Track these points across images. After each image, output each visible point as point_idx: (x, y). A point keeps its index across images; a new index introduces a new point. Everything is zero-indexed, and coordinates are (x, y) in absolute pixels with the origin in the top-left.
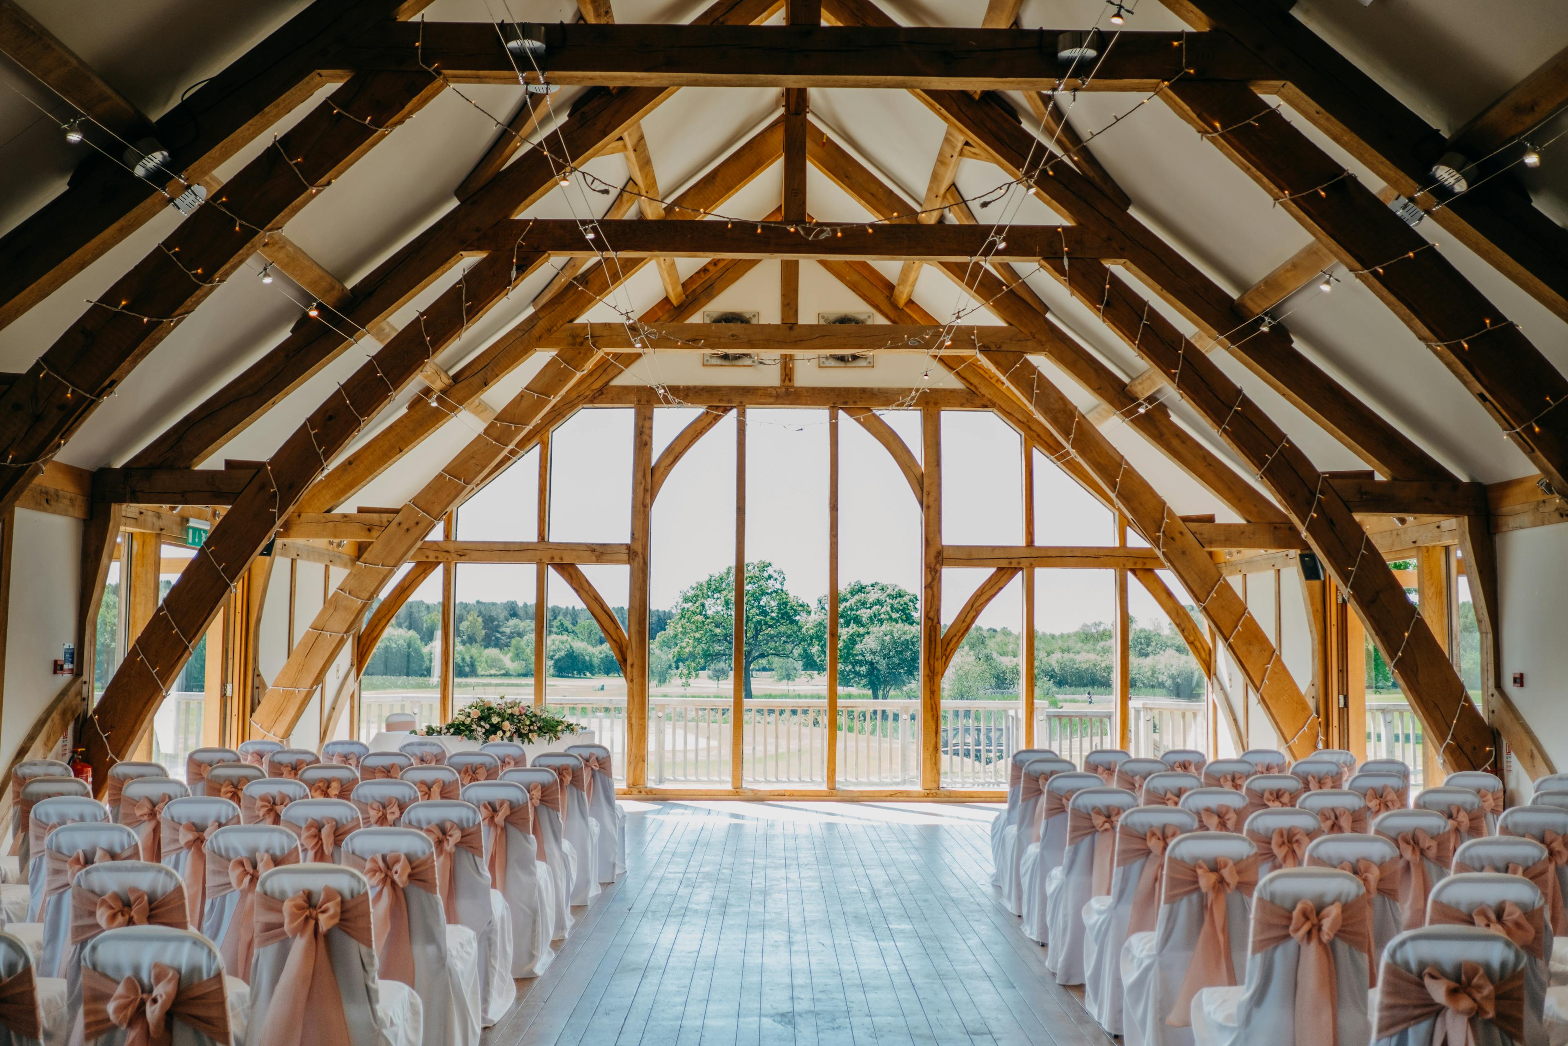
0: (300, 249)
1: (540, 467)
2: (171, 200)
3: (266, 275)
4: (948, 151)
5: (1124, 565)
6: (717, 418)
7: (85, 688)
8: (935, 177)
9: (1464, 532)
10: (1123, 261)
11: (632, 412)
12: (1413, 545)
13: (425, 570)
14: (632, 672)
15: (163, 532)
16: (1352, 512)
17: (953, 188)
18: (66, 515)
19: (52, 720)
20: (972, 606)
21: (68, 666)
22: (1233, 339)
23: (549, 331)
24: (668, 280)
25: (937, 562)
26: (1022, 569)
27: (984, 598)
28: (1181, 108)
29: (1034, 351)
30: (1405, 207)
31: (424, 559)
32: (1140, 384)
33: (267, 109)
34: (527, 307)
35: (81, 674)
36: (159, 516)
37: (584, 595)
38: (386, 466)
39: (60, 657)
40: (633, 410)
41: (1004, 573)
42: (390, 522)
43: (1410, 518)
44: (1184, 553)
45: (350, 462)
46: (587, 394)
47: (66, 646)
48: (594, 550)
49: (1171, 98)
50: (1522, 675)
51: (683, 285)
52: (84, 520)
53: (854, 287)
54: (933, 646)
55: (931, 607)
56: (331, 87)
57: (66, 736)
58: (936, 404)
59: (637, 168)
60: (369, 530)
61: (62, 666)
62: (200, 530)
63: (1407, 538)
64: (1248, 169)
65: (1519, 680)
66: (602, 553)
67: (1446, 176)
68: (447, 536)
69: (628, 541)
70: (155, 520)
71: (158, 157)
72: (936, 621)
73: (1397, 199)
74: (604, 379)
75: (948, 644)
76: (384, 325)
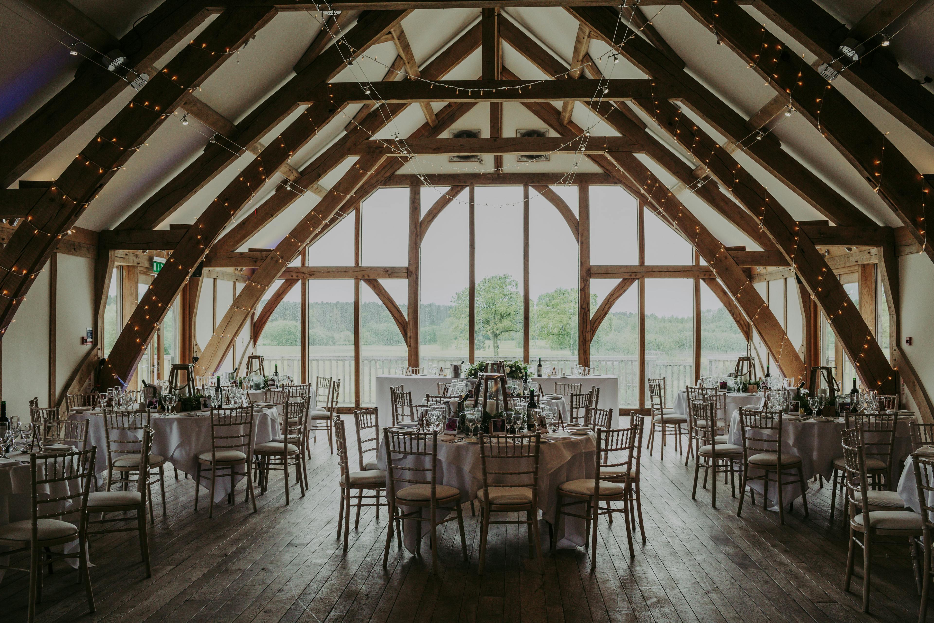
0: (206, 105)
1: (356, 223)
2: (130, 82)
3: (185, 120)
4: (582, 35)
5: (698, 276)
6: (457, 193)
7: (99, 352)
8: (576, 50)
9: (881, 256)
10: (681, 99)
11: (408, 190)
12: (856, 263)
13: (291, 284)
14: (410, 341)
15: (139, 265)
16: (814, 245)
17: (587, 56)
18: (85, 257)
19: (82, 370)
20: (608, 301)
21: (89, 340)
22: (745, 144)
23: (355, 144)
24: (426, 113)
25: (587, 276)
26: (638, 279)
27: (615, 296)
28: (695, 14)
29: (639, 151)
30: (826, 69)
31: (291, 278)
32: (700, 170)
33: (179, 31)
34: (342, 131)
35: (97, 345)
36: (136, 256)
37: (382, 297)
38: (264, 225)
39: (85, 335)
40: (409, 189)
41: (627, 282)
42: (267, 257)
43: (854, 248)
44: (727, 269)
45: (243, 223)
46: (382, 179)
47: (88, 329)
48: (387, 271)
49: (689, 9)
50: (910, 338)
51: (436, 115)
52: (95, 259)
53: (537, 113)
54: (585, 324)
55: (584, 302)
56: (214, 17)
57: (90, 379)
58: (586, 182)
59: (401, 49)
60: (255, 262)
61: (86, 340)
62: (160, 263)
63: (853, 260)
64: (735, 49)
65: (910, 341)
66: (392, 272)
67: (846, 51)
68: (303, 263)
69: (407, 265)
70: (134, 258)
71: (120, 60)
72: (586, 310)
73: (823, 64)
74: (392, 171)
75: (594, 323)
76: (257, 145)
